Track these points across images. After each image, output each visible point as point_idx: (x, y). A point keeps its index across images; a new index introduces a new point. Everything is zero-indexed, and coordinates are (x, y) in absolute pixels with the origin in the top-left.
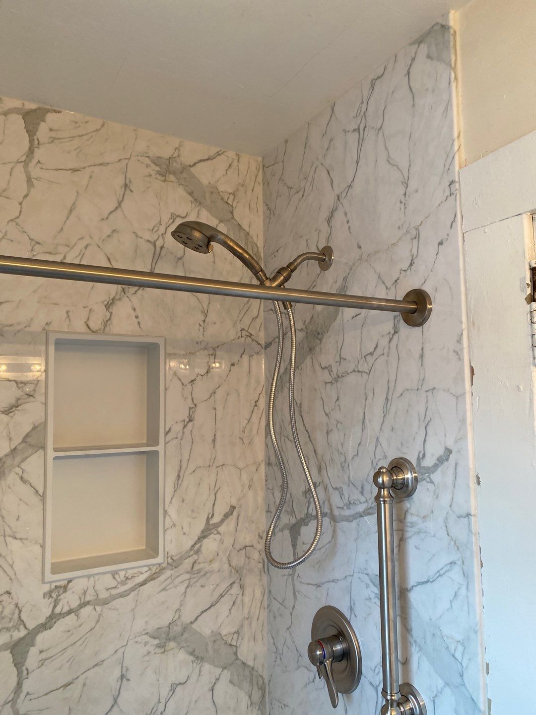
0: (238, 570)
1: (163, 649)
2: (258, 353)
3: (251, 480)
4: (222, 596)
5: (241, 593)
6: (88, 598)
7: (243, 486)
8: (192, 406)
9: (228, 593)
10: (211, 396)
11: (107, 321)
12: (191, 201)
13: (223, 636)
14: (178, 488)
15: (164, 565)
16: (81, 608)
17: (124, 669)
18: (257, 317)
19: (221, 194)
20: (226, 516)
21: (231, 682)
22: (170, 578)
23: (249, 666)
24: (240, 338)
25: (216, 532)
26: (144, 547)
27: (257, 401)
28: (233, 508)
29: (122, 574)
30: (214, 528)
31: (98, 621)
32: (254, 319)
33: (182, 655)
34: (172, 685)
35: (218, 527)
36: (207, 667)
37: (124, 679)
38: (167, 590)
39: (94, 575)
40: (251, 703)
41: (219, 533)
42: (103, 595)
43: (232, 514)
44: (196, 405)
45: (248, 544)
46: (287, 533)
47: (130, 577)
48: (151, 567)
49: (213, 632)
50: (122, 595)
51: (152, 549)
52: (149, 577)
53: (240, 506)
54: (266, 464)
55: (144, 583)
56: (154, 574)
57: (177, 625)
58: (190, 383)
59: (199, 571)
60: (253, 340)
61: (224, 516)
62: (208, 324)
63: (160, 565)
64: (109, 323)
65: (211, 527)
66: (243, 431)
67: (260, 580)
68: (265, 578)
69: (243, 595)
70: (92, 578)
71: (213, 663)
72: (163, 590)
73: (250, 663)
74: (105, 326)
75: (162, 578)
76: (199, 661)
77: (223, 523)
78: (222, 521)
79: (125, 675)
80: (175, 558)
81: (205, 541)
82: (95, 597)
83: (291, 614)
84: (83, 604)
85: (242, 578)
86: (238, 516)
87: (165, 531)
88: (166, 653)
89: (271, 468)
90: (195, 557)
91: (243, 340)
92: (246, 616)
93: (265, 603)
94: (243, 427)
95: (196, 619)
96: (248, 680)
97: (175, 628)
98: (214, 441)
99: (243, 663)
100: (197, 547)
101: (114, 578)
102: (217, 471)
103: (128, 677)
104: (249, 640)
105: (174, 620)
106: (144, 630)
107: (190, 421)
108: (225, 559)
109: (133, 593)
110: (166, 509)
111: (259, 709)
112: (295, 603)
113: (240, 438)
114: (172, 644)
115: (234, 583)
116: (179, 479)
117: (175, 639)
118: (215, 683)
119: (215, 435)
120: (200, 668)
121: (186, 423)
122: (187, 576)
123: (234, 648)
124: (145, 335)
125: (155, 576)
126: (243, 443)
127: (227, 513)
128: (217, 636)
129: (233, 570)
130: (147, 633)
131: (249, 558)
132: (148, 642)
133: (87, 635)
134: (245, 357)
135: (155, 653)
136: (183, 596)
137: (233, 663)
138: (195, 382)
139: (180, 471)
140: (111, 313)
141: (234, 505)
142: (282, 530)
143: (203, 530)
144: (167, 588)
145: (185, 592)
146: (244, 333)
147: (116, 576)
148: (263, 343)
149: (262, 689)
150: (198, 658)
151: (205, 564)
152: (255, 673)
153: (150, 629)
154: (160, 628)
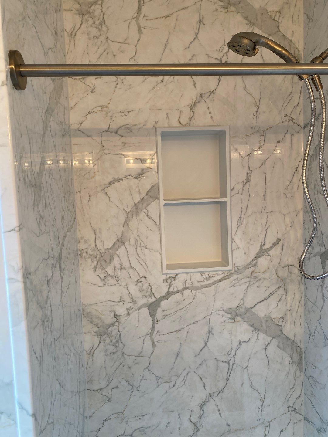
0: (283, 280)
1: (234, 320)
2: (298, 132)
3: (293, 222)
4: (271, 294)
5: (285, 294)
6: (187, 285)
7: (287, 226)
8: (249, 172)
9: (276, 293)
10: (262, 165)
11: (191, 118)
12: (247, 24)
13: (272, 318)
14: (241, 225)
15: (233, 271)
16: (183, 290)
17: (210, 328)
18: (297, 105)
19: (269, 13)
20: (274, 245)
21: (278, 346)
22: (237, 280)
23: (290, 339)
24: (284, 122)
25: (267, 254)
26: (221, 260)
27: (297, 167)
28: (279, 240)
29: (207, 274)
30: (265, 252)
31: (194, 299)
32: (295, 107)
33: (245, 326)
34: (240, 342)
35: (269, 251)
36: (262, 335)
37: (211, 334)
38: (234, 287)
39: (190, 273)
40: (292, 362)
41: (269, 255)
42: (197, 285)
43: (278, 244)
44: (251, 171)
45: (290, 264)
46: (318, 258)
47: (211, 276)
48: (224, 272)
49: (265, 315)
50: (208, 286)
51: (225, 262)
52: (223, 277)
53: (284, 239)
54: (304, 211)
55: (220, 281)
56: (227, 276)
57: (242, 308)
58: (247, 156)
59: (256, 277)
60: (294, 122)
61: (273, 244)
62: (260, 114)
63: (230, 271)
64: (193, 119)
65: (263, 251)
66: (286, 189)
67: (299, 287)
68: (302, 287)
69: (286, 295)
70: (189, 274)
71: (266, 333)
72: (233, 286)
73: (292, 337)
74: (190, 121)
75: (232, 279)
76: (257, 331)
77: (272, 249)
78: (271, 248)
79: (211, 331)
80: (239, 267)
81: (260, 259)
82: (192, 285)
83: (321, 312)
84: (185, 288)
85: (286, 285)
86: (283, 245)
87: (232, 251)
88: (235, 323)
89: (307, 214)
90: (253, 268)
91: (286, 123)
92: (289, 309)
93: (303, 302)
94: (286, 186)
95: (255, 306)
96: (290, 347)
97: (241, 310)
98: (265, 195)
99: (287, 337)
100: (254, 262)
101: (202, 276)
102: (267, 215)
103: (213, 332)
104: (290, 324)
105: (240, 305)
106: (221, 308)
107: (248, 182)
108: (274, 272)
109: (213, 286)
110: (233, 237)
111: (298, 366)
112: (323, 304)
113: (284, 194)
114: (239, 319)
115: (280, 287)
116: (241, 219)
117: (240, 316)
118: (267, 345)
119: (265, 191)
120: (257, 335)
121: (244, 184)
122: (248, 280)
123: (280, 327)
124: (216, 125)
125: (227, 277)
126: (287, 197)
127: (274, 243)
128: (268, 319)
129: (279, 279)
130: (223, 310)
131: (291, 273)
132: (224, 315)
133: (188, 306)
134: (288, 136)
135: (229, 322)
136: (246, 291)
137: (279, 336)
138: (250, 155)
139: (241, 214)
140: (194, 112)
141: (280, 238)
142: (315, 256)
143: (258, 252)
144: (235, 285)
145: (247, 289)
146: (287, 118)
147: (203, 275)
148: (302, 124)
149: (300, 354)
150: (256, 328)
151: (259, 273)
152: (295, 344)
153: (225, 308)
154: (231, 308)
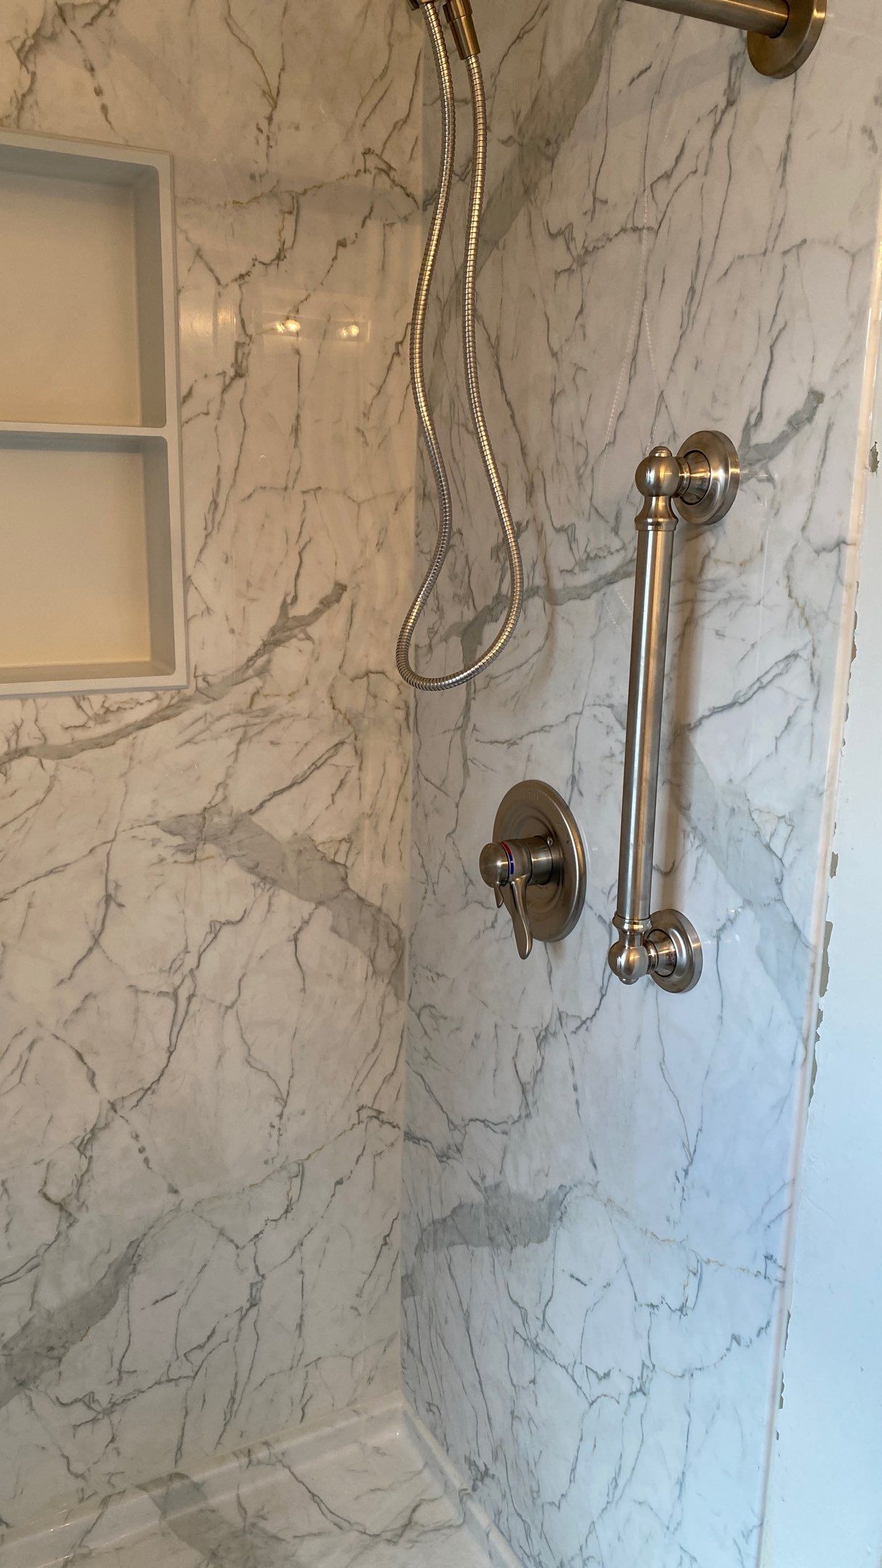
0: (350, 719)
1: (193, 855)
2: (406, 219)
3: (384, 530)
4: (316, 766)
5: (357, 765)
6: (25, 742)
7: (365, 541)
8: (243, 339)
9: (329, 762)
11: (24, 96)
13: (317, 843)
14: (215, 532)
15: (189, 692)
16: (10, 760)
17: (112, 886)
18: (405, 121)
20: (326, 603)
21: (334, 930)
22: (203, 720)
23: (371, 905)
24: (362, 174)
25: (301, 636)
26: (147, 658)
27: (401, 342)
28: (341, 588)
29: (97, 700)
30: (297, 627)
31: (49, 790)
32: (398, 126)
33: (232, 871)
34: (212, 924)
35: (309, 624)
36: (283, 898)
37: (113, 905)
38: (196, 743)
39: (35, 696)
40: (374, 972)
41: (309, 638)
42: (59, 738)
43: (338, 601)
44: (250, 337)
45: (372, 668)
46: (455, 641)
47: (114, 708)
48: (160, 692)
49: (296, 834)
50: (98, 744)
51: (163, 659)
52: (157, 713)
53: (358, 585)
54: (418, 496)
55: (145, 724)
56: (168, 707)
57: (219, 813)
58: (236, 280)
59: (266, 712)
60: (393, 181)
61: (321, 602)
62: (280, 129)
63: (179, 689)
64: (30, 100)
65: (290, 623)
66: (364, 415)
67: (400, 743)
68: (409, 741)
69: (360, 769)
70: (30, 701)
71: (295, 890)
72: (189, 741)
73: (375, 899)
74: (21, 109)
75: (187, 717)
76: (268, 886)
77: (317, 619)
78: (317, 613)
79: (113, 896)
80: (209, 679)
81: (279, 650)
82: (41, 742)
83: (457, 807)
84: (16, 751)
85: (360, 736)
86: (353, 606)
87: (187, 621)
88: (197, 863)
89: (428, 504)
90: (257, 682)
91: (368, 178)
92: (368, 810)
93: (409, 789)
94: (365, 403)
95: (262, 805)
96: (369, 930)
97: (216, 819)
98: (296, 430)
99: (359, 898)
100: (260, 661)
101: (79, 707)
102: (304, 502)
103: (121, 899)
104: (372, 858)
105: (213, 804)
106: (150, 816)
107: (239, 375)
108: (322, 694)
109: (123, 743)
110: (189, 572)
111: (389, 983)
112: (465, 784)
113: (358, 430)
114: (211, 849)
115: (342, 743)
116: (216, 509)
117: (215, 839)
118: (300, 929)
119: (298, 417)
120: (270, 898)
121: (228, 381)
122: (242, 720)
123: (341, 869)
124: (121, 142)
125: (169, 712)
126: (366, 443)
127: (326, 598)
128: (305, 845)
129: (341, 717)
130: (156, 823)
131: (375, 697)
132: (159, 839)
133: (30, 814)
134: (374, 227)
135: (176, 862)
136: (232, 758)
137: (338, 896)
138: (247, 278)
139: (216, 490)
140: (34, 74)
141: (343, 582)
142: (445, 639)
143: (274, 627)
144: (198, 739)
145: (237, 751)
146: (372, 162)
147: (85, 705)
148: (419, 192)
149: (398, 948)
150: (265, 877)
151: (277, 698)
152: (382, 918)
153: (160, 817)
154: (183, 816)
